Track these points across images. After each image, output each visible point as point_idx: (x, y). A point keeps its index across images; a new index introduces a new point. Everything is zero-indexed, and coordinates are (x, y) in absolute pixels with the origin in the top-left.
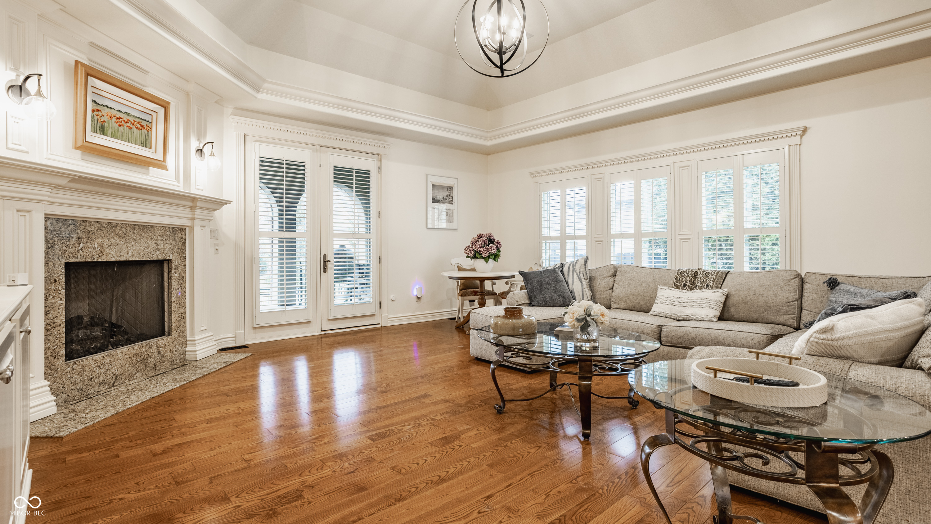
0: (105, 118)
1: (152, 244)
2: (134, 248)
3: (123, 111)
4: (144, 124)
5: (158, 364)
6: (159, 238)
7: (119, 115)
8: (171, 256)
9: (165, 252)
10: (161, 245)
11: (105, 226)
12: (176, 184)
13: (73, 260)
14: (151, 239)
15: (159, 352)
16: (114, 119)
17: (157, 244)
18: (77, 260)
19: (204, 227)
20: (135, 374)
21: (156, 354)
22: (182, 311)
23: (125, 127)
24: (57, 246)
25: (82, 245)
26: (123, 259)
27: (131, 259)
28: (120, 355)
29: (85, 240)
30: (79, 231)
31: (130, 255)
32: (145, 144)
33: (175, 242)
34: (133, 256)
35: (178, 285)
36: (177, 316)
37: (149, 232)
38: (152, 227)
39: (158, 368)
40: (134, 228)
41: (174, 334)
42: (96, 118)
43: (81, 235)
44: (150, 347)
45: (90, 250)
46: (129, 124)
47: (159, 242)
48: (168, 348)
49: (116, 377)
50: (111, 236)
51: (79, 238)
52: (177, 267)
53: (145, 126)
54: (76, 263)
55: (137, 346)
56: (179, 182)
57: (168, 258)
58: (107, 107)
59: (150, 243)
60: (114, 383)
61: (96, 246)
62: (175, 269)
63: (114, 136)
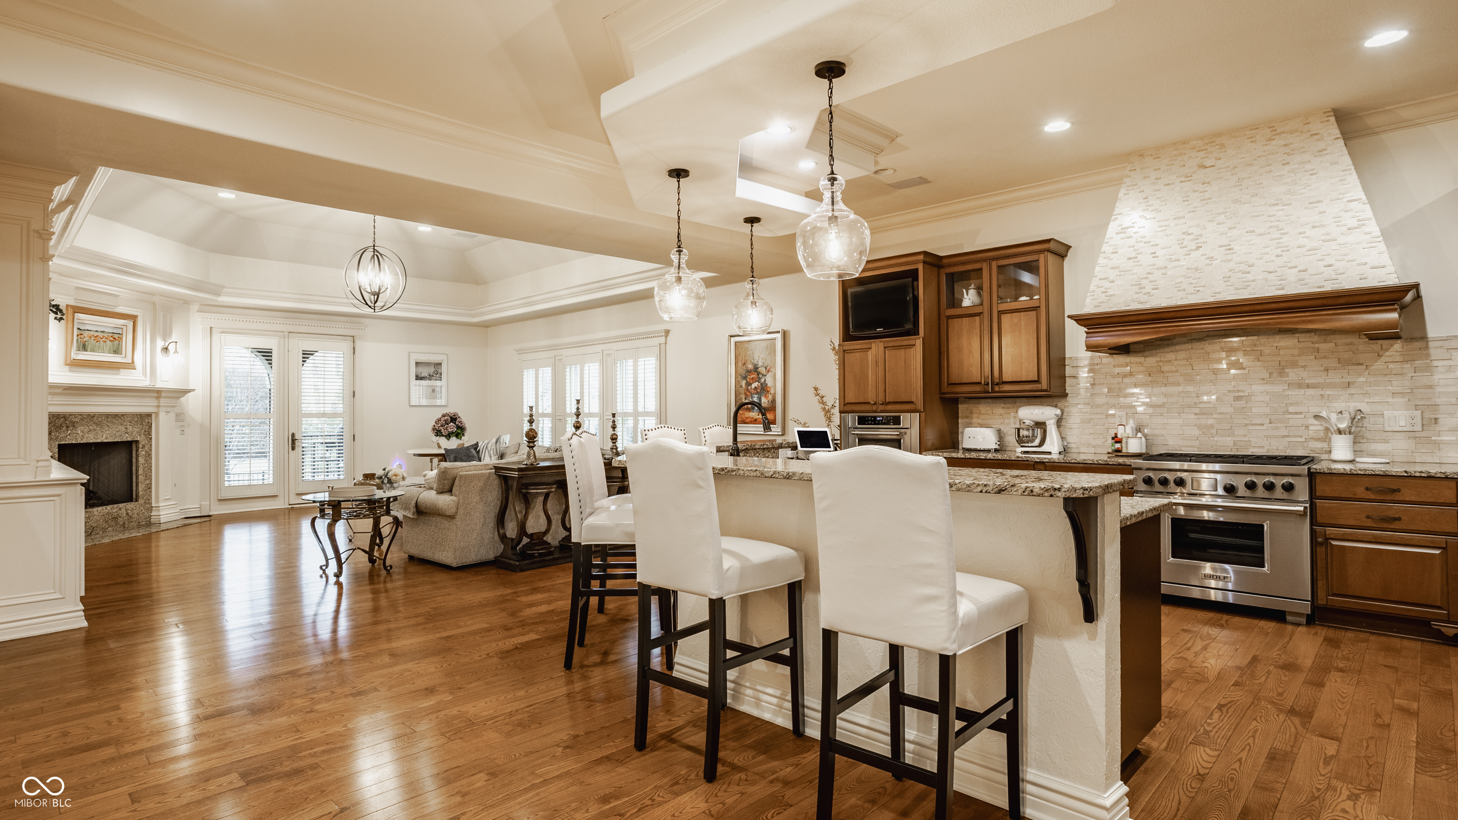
0: (86, 339)
1: (122, 428)
2: (108, 432)
3: (99, 330)
4: (116, 336)
5: (126, 523)
6: (128, 423)
7: (96, 334)
8: (139, 437)
9: (134, 434)
10: (130, 429)
11: (85, 417)
12: (144, 378)
13: (63, 443)
14: (122, 424)
15: (127, 514)
16: (93, 338)
17: (126, 428)
18: (66, 442)
19: (169, 412)
20: (108, 528)
21: (125, 515)
22: (148, 482)
23: (101, 342)
24: (53, 433)
25: (69, 432)
26: (99, 441)
27: (105, 441)
28: (96, 513)
29: (72, 428)
30: (67, 422)
31: (104, 437)
32: (117, 351)
33: (142, 426)
34: (107, 438)
35: (145, 460)
36: (143, 486)
37: (119, 419)
38: (123, 415)
39: (126, 526)
40: (108, 418)
41: (141, 501)
42: (80, 340)
43: (68, 424)
44: (120, 509)
45: (75, 435)
46: (103, 339)
47: (128, 427)
48: (135, 512)
49: (93, 528)
50: (90, 424)
51: (67, 427)
52: (144, 446)
53: (117, 338)
54: (65, 444)
55: (109, 507)
56: (146, 377)
57: (136, 439)
58: (88, 330)
59: (121, 428)
60: (91, 532)
61: (79, 432)
62: (142, 448)
63: (93, 350)
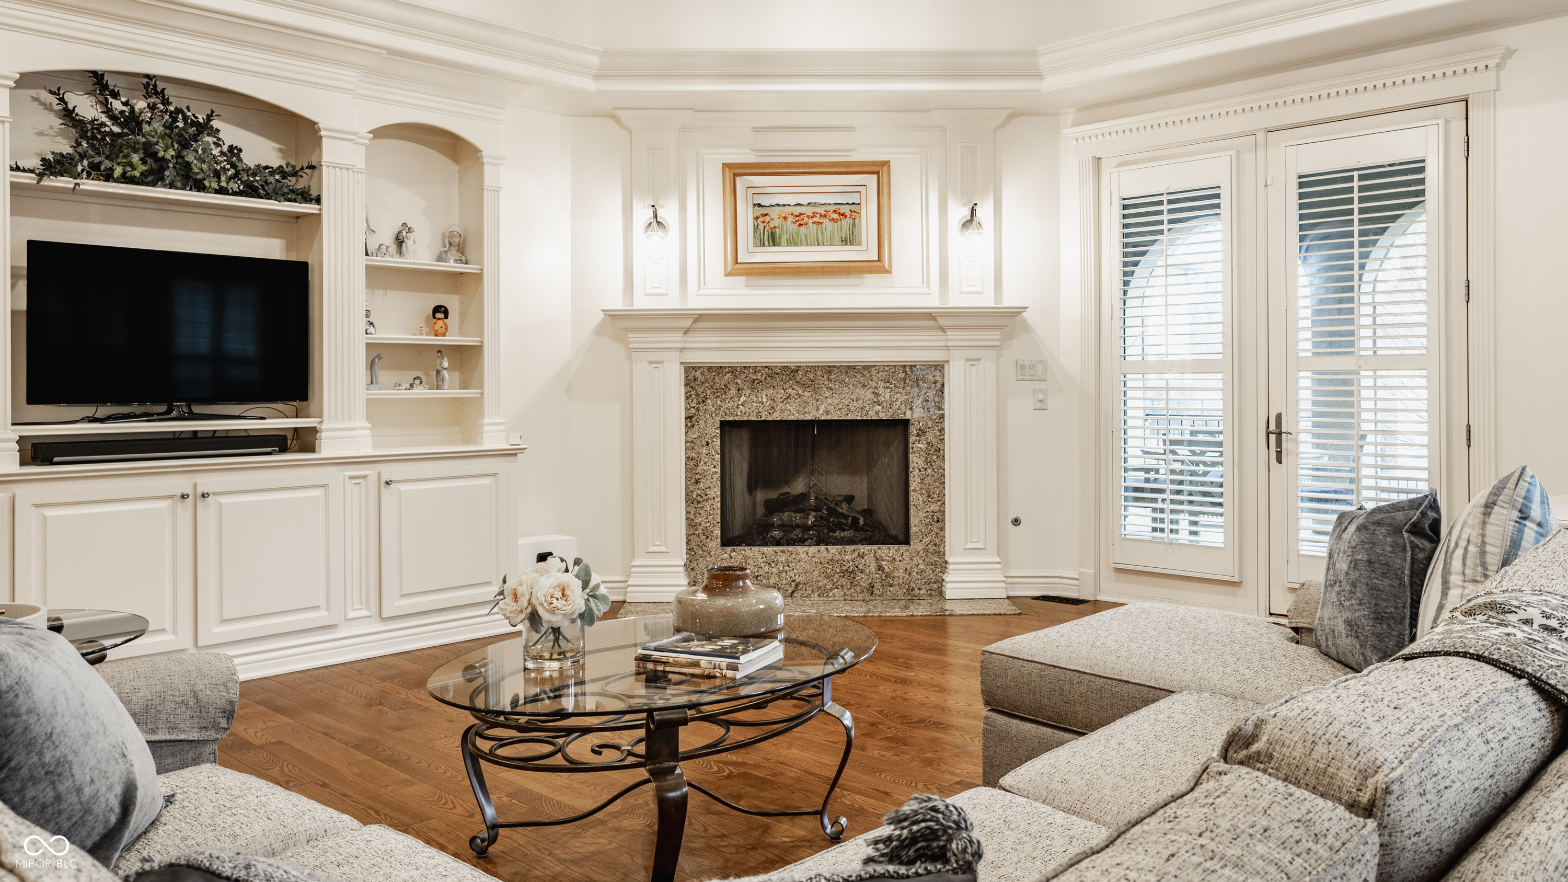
0: (776, 223)
1: (868, 394)
2: (830, 401)
3: (805, 202)
4: (845, 209)
5: (878, 586)
6: (881, 384)
7: (798, 210)
8: (909, 413)
9: (895, 407)
10: (886, 395)
11: (779, 371)
12: (925, 290)
13: (731, 419)
14: (864, 386)
15: (880, 568)
16: (791, 219)
17: (876, 394)
18: (737, 419)
19: (979, 360)
20: (831, 589)
21: (873, 568)
22: (934, 507)
23: (810, 224)
24: (709, 401)
25: (743, 399)
26: (809, 417)
27: (823, 418)
28: (803, 556)
29: (748, 392)
30: (739, 381)
31: (821, 411)
32: (849, 240)
33: (916, 390)
34: (827, 413)
35: (926, 461)
36: (922, 514)
37: (859, 376)
38: (866, 368)
39: (876, 592)
40: (830, 372)
41: (916, 545)
42: (761, 226)
43: (741, 386)
44: (862, 556)
45: (755, 404)
46: (815, 219)
47: (881, 391)
48: (901, 566)
49: (797, 585)
50: (788, 385)
51: (739, 390)
52: (922, 432)
53: (848, 213)
54: (735, 421)
55: (833, 549)
56: (928, 286)
57: (902, 417)
58: (778, 205)
59: (862, 392)
60: (793, 592)
61: (764, 400)
62: (918, 435)
63: (792, 242)
